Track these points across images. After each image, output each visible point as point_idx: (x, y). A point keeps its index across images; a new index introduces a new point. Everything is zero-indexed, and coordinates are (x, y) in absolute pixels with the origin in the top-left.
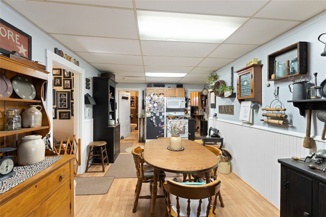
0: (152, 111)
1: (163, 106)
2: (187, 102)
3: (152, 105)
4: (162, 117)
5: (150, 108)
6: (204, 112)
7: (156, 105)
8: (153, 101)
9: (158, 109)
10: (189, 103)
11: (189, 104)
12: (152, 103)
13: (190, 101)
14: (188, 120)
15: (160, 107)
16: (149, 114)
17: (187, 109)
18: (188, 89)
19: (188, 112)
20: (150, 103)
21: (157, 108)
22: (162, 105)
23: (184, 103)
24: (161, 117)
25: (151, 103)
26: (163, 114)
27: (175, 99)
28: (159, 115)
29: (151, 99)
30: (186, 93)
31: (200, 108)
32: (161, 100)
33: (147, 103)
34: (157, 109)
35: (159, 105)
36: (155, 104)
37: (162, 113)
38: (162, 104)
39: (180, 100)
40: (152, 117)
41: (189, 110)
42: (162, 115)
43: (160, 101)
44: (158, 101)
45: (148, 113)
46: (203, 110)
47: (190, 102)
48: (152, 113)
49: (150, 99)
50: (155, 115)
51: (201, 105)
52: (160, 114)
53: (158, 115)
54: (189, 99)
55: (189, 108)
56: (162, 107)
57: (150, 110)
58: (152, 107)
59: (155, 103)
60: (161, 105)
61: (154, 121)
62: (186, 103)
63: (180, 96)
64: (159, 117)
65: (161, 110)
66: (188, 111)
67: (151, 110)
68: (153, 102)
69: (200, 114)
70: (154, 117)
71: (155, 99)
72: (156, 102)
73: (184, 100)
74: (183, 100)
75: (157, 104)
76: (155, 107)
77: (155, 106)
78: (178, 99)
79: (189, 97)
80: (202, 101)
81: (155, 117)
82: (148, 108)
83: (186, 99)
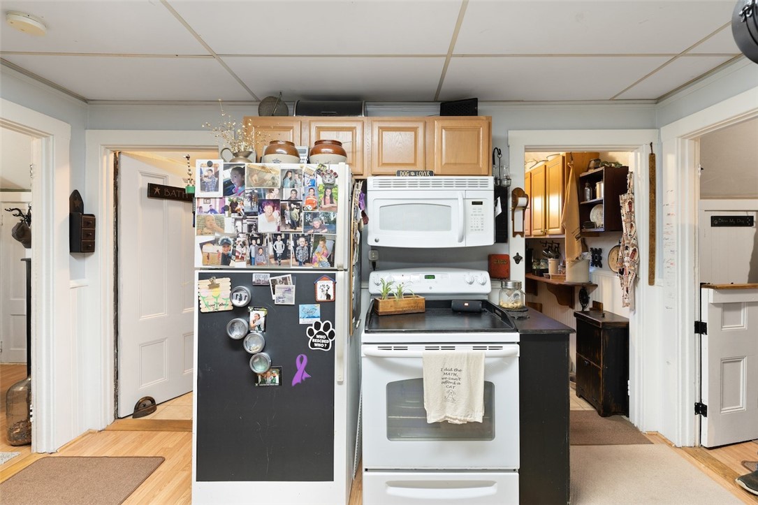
0: (243, 265)
1: (323, 232)
2: (505, 207)
3: (242, 227)
4: (318, 313)
5: (226, 243)
6: (592, 269)
7: (268, 223)
8: (248, 189)
9: (285, 255)
10: (519, 214)
11: (517, 222)
12: (246, 205)
13: (522, 201)
14: (516, 337)
15: (302, 241)
16: (215, 292)
17: (502, 249)
18: (512, 134)
19: (508, 271)
20: (224, 209)
21: (279, 244)
22: (316, 223)
23: (489, 211)
24: (308, 315)
25: (234, 204)
26: (322, 289)
27: (424, 185)
28: (293, 295)
29: (235, 182)
30: (496, 155)
31: (573, 248)
32: (313, 184)
33: (206, 208)
34: (280, 251)
35: (294, 225)
36: (262, 218)
37: (319, 284)
38: (315, 215)
39: (459, 194)
40: (241, 312)
41: (518, 259)
42: (321, 296)
43: (301, 190)
44: (287, 193)
45: (213, 286)
46: (588, 256)
47: (524, 208)
48: (238, 280)
49: (226, 175)
50: (261, 296)
51: (577, 232)
52: (306, 290)
53: (290, 299)
54: (519, 192)
55: (517, 246)
56: (319, 238)
57: (226, 259)
58: (242, 238)
59: (268, 208)
60: (307, 225)
61: (253, 346)
62: (499, 211)
63: (457, 170)
64: (293, 310)
65: (309, 260)
66: (512, 261)
67: (234, 264)
68: (247, 203)
69: (569, 278)
70: (258, 316)
71: (268, 177)
72: (275, 203)
73: (488, 195)
74: (477, 196)
75: (276, 214)
76: (262, 236)
77: (261, 230)
78: (449, 185)
79: (517, 182)
80: (585, 210)
81: (262, 313)
82: (210, 249)
83: (501, 192)
